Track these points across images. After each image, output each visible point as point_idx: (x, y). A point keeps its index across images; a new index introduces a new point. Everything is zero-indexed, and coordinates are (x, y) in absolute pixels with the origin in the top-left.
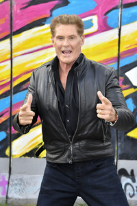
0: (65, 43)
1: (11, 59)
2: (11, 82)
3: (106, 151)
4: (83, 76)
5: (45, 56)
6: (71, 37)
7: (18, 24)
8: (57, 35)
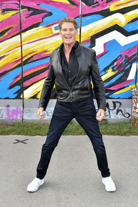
1: (21, 46)
2: (22, 59)
5: (39, 44)
6: (71, 30)
7: (24, 26)
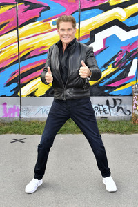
0: (65, 33)
1: (18, 42)
2: (19, 55)
3: (85, 94)
4: (73, 52)
7: (21, 21)
8: (61, 28)
